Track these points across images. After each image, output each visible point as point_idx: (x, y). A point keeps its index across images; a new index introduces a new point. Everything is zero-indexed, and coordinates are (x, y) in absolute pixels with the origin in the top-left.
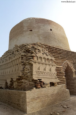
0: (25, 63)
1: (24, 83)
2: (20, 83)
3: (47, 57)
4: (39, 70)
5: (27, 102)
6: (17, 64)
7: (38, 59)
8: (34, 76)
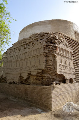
0: (47, 54)
1: (46, 78)
2: (40, 78)
3: (67, 49)
4: (61, 63)
5: (52, 98)
6: (37, 56)
7: (60, 51)
8: (57, 70)
